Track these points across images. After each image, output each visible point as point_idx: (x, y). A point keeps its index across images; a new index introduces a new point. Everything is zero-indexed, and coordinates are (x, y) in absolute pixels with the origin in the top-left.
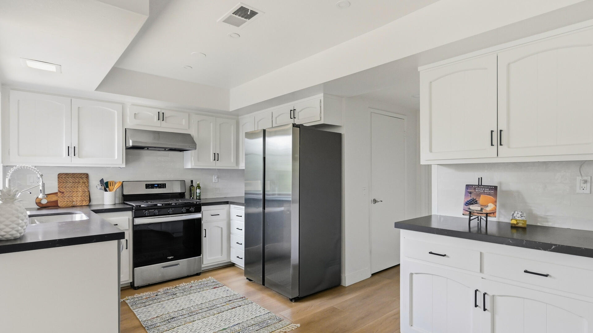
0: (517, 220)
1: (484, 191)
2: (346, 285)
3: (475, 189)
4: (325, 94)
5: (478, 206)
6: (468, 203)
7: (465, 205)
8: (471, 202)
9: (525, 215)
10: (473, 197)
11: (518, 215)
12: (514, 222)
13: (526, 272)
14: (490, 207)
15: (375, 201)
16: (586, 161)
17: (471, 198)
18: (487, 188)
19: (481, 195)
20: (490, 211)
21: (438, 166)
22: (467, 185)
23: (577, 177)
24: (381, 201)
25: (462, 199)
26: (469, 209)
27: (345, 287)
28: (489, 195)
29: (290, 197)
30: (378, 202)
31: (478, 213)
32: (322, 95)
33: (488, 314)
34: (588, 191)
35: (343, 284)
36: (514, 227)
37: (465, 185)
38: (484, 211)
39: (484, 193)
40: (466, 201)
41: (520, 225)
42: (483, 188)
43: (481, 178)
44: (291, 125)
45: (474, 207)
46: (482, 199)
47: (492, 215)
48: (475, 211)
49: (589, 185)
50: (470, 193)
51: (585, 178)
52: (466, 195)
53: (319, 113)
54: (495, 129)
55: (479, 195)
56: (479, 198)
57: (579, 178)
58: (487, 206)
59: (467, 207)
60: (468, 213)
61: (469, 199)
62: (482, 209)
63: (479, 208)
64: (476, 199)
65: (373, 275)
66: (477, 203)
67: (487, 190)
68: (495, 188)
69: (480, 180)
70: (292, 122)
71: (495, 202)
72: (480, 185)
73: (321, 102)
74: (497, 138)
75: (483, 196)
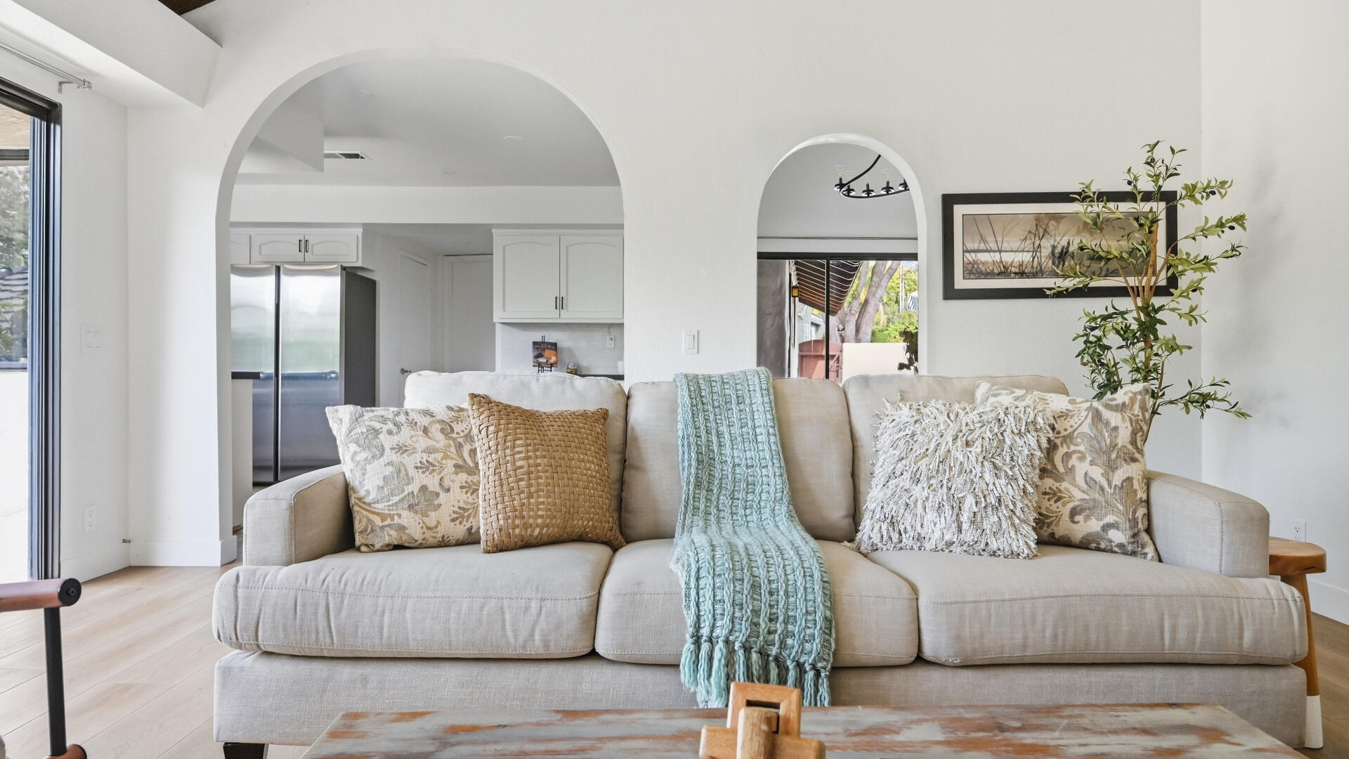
0: (571, 369)
1: (547, 346)
3: (540, 345)
4: (364, 230)
6: (537, 357)
7: (534, 359)
8: (539, 356)
10: (540, 352)
11: (571, 366)
14: (553, 359)
16: (611, 324)
18: (550, 345)
21: (504, 324)
22: (534, 342)
25: (530, 353)
26: (538, 361)
28: (552, 349)
31: (545, 364)
32: (360, 230)
34: (613, 346)
37: (532, 342)
38: (549, 362)
39: (547, 348)
40: (534, 355)
42: (546, 344)
45: (542, 360)
47: (555, 365)
49: (613, 341)
50: (537, 348)
51: (612, 337)
52: (534, 351)
54: (558, 296)
55: (544, 350)
56: (544, 353)
57: (608, 337)
58: (551, 359)
60: (538, 364)
61: (537, 353)
63: (545, 361)
64: (542, 354)
66: (543, 357)
68: (555, 345)
69: (543, 337)
70: (300, 257)
71: (556, 356)
72: (543, 343)
73: (357, 238)
74: (560, 303)
75: (547, 351)
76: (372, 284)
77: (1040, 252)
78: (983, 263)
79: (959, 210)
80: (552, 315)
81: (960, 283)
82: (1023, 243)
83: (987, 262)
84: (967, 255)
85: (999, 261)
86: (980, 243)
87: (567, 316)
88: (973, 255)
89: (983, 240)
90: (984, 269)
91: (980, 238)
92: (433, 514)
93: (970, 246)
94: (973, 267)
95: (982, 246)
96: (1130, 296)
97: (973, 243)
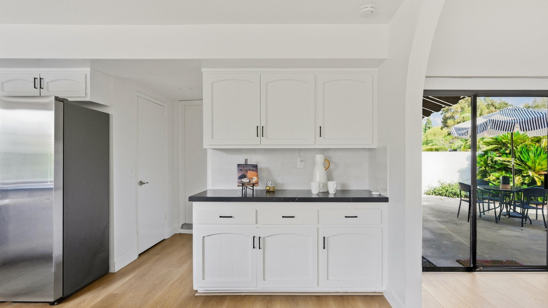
0: (269, 187)
1: (250, 168)
2: (115, 270)
3: (244, 167)
4: (91, 69)
5: (248, 179)
6: (241, 177)
7: (239, 179)
8: (243, 176)
9: (273, 183)
10: (243, 173)
11: (269, 184)
12: (268, 188)
13: (283, 217)
14: (255, 180)
15: (141, 183)
16: (302, 149)
17: (242, 174)
18: (251, 166)
19: (248, 171)
20: (255, 182)
21: (213, 150)
22: (238, 164)
23: (298, 158)
24: (147, 183)
25: (235, 174)
26: (242, 181)
27: (114, 273)
28: (253, 171)
29: (52, 185)
30: (145, 183)
31: (247, 184)
32: (89, 69)
33: (261, 250)
34: (303, 167)
35: (111, 270)
36: (268, 191)
37: (237, 164)
38: (251, 183)
39: (250, 170)
40: (239, 176)
41: (271, 190)
42: (249, 166)
43: (247, 159)
44: (53, 99)
45: (245, 180)
46: (250, 174)
47: (256, 185)
48: (246, 183)
49: (303, 163)
50: (241, 170)
51: (302, 159)
52: (238, 172)
53: (85, 88)
54: (259, 126)
56: (247, 174)
58: (252, 179)
59: (240, 181)
60: (242, 184)
61: (241, 174)
62: (250, 181)
63: (248, 181)
64: (245, 174)
65: (140, 255)
66: (246, 177)
67: (251, 168)
68: (256, 166)
69: (246, 160)
70: (36, 92)
71: (257, 176)
72: (246, 165)
73: (86, 77)
74: (260, 132)
75: (249, 172)
76: (106, 117)
80: (255, 142)
87: (266, 143)
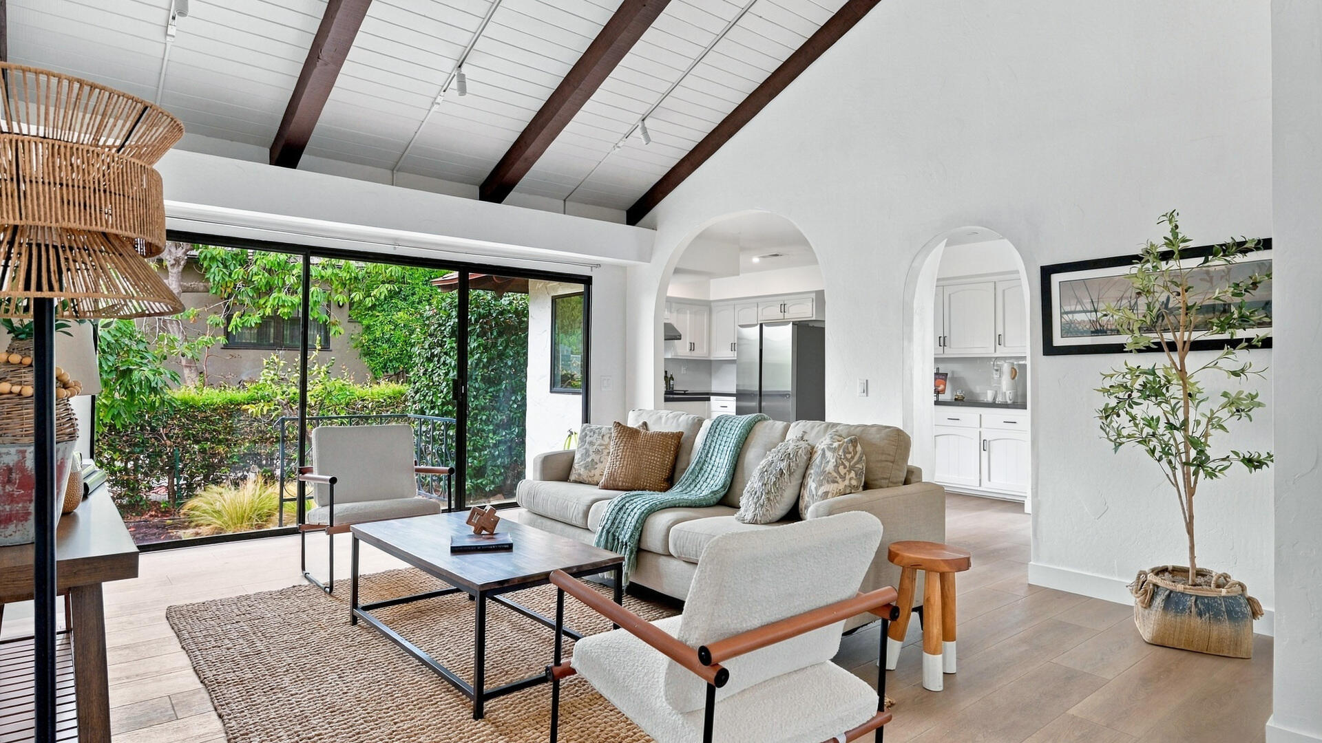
14: (942, 387)
32: (814, 294)
58: (939, 387)
77: (1137, 310)
78: (1079, 323)
79: (1056, 279)
81: (1058, 341)
82: (1119, 302)
83: (1084, 321)
84: (1065, 316)
85: (1095, 320)
86: (1076, 305)
88: (1070, 316)
89: (1079, 302)
90: (1080, 328)
91: (1076, 300)
92: (593, 471)
93: (1067, 309)
94: (1071, 326)
95: (1079, 308)
96: (1163, 351)
97: (1070, 305)
